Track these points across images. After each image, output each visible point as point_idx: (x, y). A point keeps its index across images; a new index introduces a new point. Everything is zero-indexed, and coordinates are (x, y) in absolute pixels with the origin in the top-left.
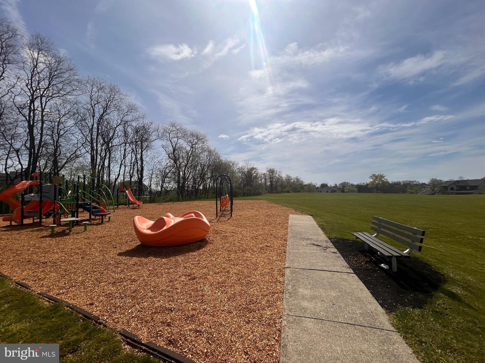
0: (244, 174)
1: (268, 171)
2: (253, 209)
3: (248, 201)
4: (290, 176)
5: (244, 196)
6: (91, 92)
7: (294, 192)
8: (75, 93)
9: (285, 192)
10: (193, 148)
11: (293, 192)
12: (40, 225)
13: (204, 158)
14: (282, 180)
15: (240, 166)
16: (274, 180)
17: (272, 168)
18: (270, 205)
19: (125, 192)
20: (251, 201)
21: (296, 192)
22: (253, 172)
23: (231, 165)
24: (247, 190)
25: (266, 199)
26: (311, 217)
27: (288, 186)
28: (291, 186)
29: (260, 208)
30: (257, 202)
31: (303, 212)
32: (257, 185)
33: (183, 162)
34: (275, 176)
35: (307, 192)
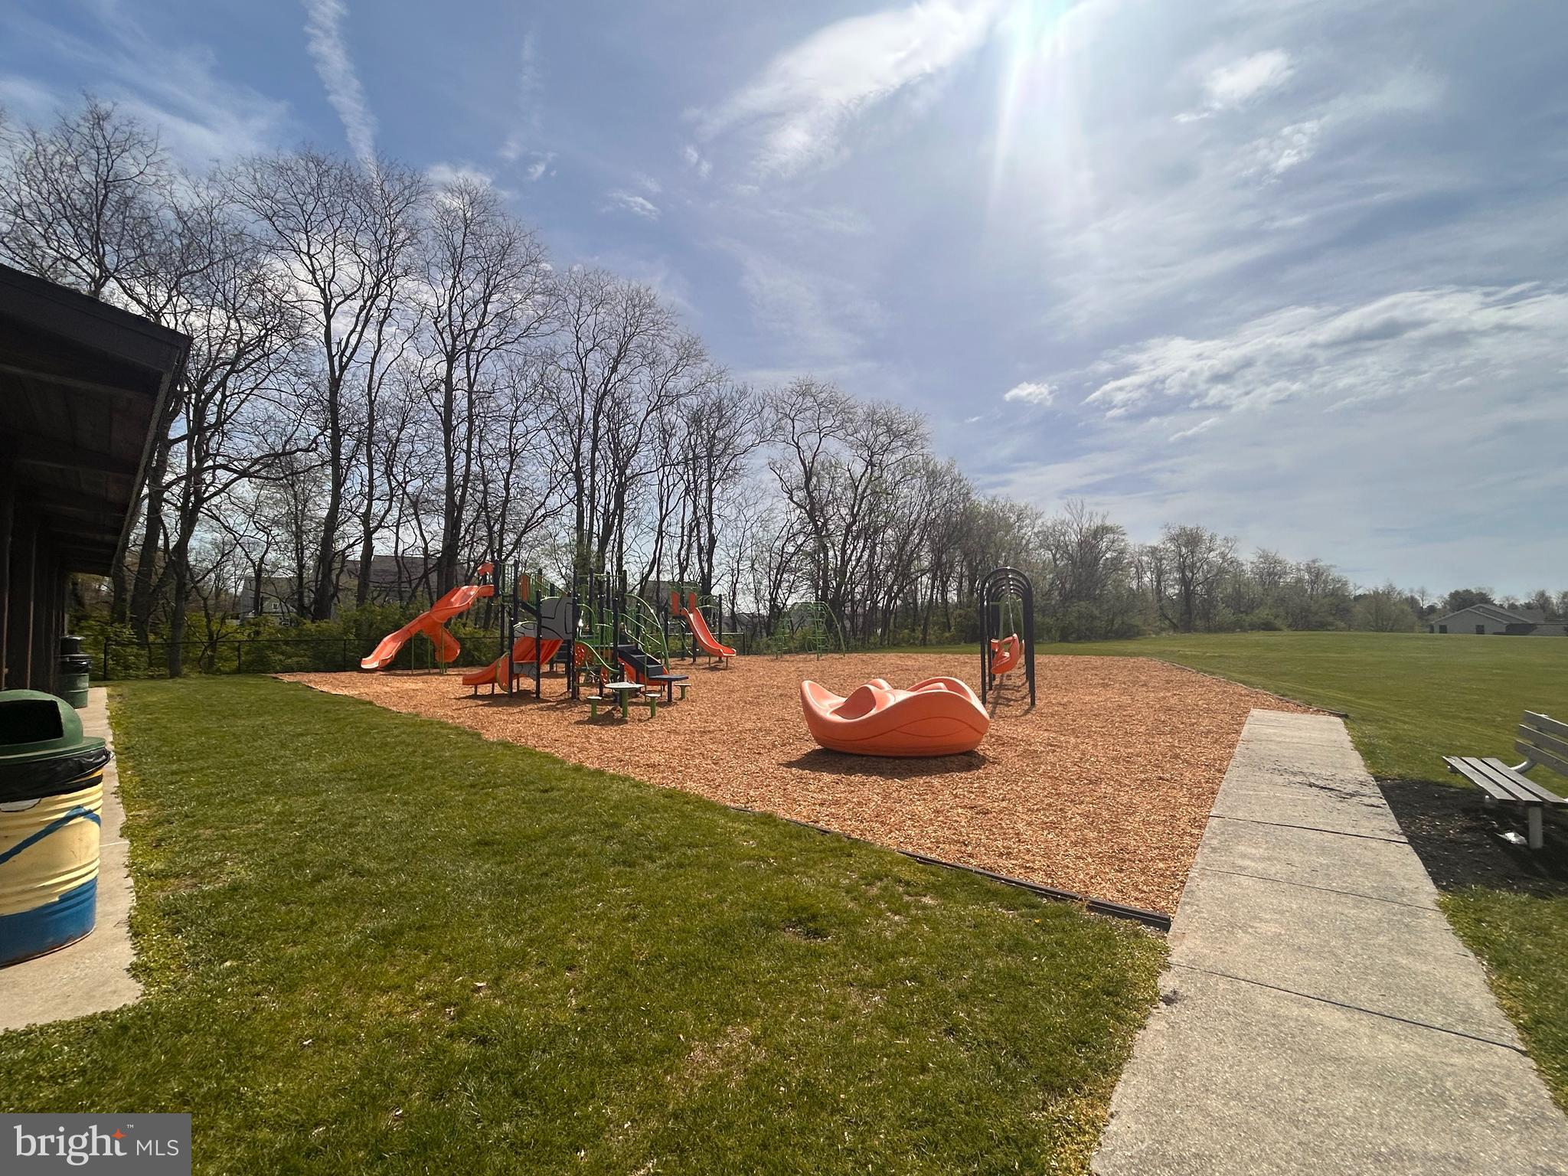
0: (1066, 552)
1: (1172, 539)
2: (1108, 685)
3: (1086, 658)
4: (1280, 556)
5: (1064, 638)
6: (576, 316)
7: (1294, 626)
8: (544, 328)
9: (1253, 627)
10: (873, 465)
11: (1289, 626)
12: (538, 697)
13: (910, 498)
14: (1238, 576)
15: (1049, 524)
16: (1200, 576)
17: (1190, 526)
18: (1178, 676)
19: (685, 618)
20: (1096, 661)
21: (1308, 627)
22: (1103, 545)
23: (1013, 518)
24: (1079, 618)
25: (1160, 654)
26: (1339, 720)
27: (1270, 601)
28: (1281, 601)
29: (1134, 683)
30: (1121, 664)
31: (1310, 702)
32: (1118, 598)
33: (838, 516)
34: (1206, 561)
35: (1366, 626)
